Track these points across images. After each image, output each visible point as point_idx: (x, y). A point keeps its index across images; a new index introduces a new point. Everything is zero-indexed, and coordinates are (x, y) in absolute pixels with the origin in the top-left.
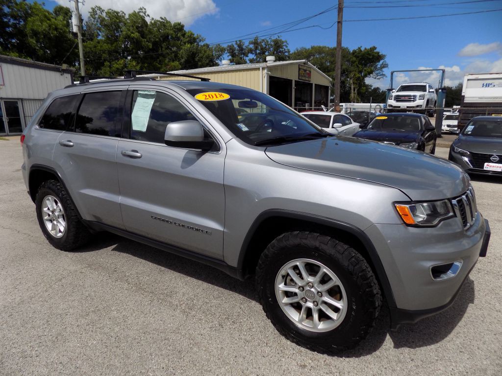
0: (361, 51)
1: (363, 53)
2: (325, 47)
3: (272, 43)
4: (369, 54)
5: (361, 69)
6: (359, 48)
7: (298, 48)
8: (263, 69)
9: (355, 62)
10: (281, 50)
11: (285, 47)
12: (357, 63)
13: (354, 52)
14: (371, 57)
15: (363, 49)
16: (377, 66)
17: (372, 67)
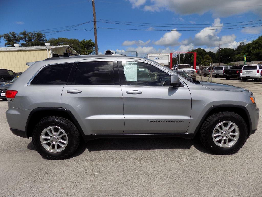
0: (85, 41)
1: (86, 42)
2: (66, 39)
3: (36, 35)
4: (89, 43)
5: (86, 50)
6: (84, 40)
7: (51, 38)
8: (49, 50)
9: (83, 47)
10: (41, 39)
11: (43, 38)
12: (84, 47)
13: (81, 42)
14: (90, 44)
15: (85, 40)
16: (93, 49)
17: (91, 49)
